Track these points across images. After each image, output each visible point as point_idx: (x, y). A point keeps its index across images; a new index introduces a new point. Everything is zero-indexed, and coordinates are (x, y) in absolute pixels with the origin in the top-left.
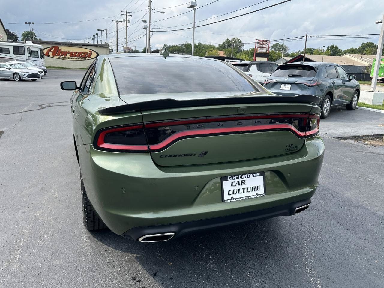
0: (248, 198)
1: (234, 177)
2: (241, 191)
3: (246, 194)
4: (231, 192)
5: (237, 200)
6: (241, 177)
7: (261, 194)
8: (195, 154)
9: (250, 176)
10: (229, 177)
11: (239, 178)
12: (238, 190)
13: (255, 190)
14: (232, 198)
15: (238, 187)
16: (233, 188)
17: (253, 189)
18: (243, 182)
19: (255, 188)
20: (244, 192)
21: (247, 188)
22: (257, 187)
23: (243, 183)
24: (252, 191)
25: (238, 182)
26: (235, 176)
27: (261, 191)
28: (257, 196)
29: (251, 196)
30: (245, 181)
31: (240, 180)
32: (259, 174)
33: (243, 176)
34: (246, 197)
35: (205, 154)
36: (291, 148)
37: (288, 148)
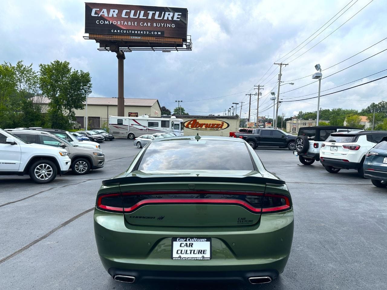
0: (194, 259)
1: (182, 239)
2: (189, 252)
3: (193, 255)
4: (179, 252)
5: (184, 259)
6: (189, 240)
7: (207, 258)
8: (154, 218)
9: (197, 240)
10: (178, 239)
11: (187, 240)
12: (186, 251)
13: (201, 253)
14: (180, 257)
15: (186, 248)
16: (181, 248)
17: (200, 252)
19: (202, 251)
20: (191, 253)
21: (194, 251)
22: (204, 251)
23: (191, 245)
24: (199, 253)
25: (186, 244)
27: (208, 255)
28: (202, 258)
29: (197, 258)
30: (192, 244)
31: (188, 243)
32: (206, 240)
33: (191, 239)
34: (192, 258)
35: (162, 218)
36: (244, 221)
37: (240, 221)
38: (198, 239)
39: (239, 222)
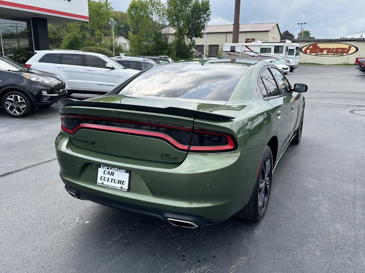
0: (113, 188)
1: (105, 167)
2: (110, 180)
3: (112, 184)
4: (103, 178)
5: (105, 186)
6: (111, 168)
7: (125, 189)
8: (88, 142)
9: (117, 170)
10: (102, 166)
11: (109, 169)
12: (107, 179)
13: (120, 184)
14: (103, 183)
15: (107, 176)
16: (104, 176)
17: (120, 182)
18: (112, 173)
20: (112, 182)
21: (115, 180)
22: (123, 181)
25: (109, 172)
27: (126, 187)
28: (120, 188)
29: (116, 187)
30: (114, 173)
32: (125, 171)
33: (112, 168)
34: (112, 186)
35: (93, 143)
36: (168, 158)
37: (164, 157)
38: (119, 169)
39: (163, 157)
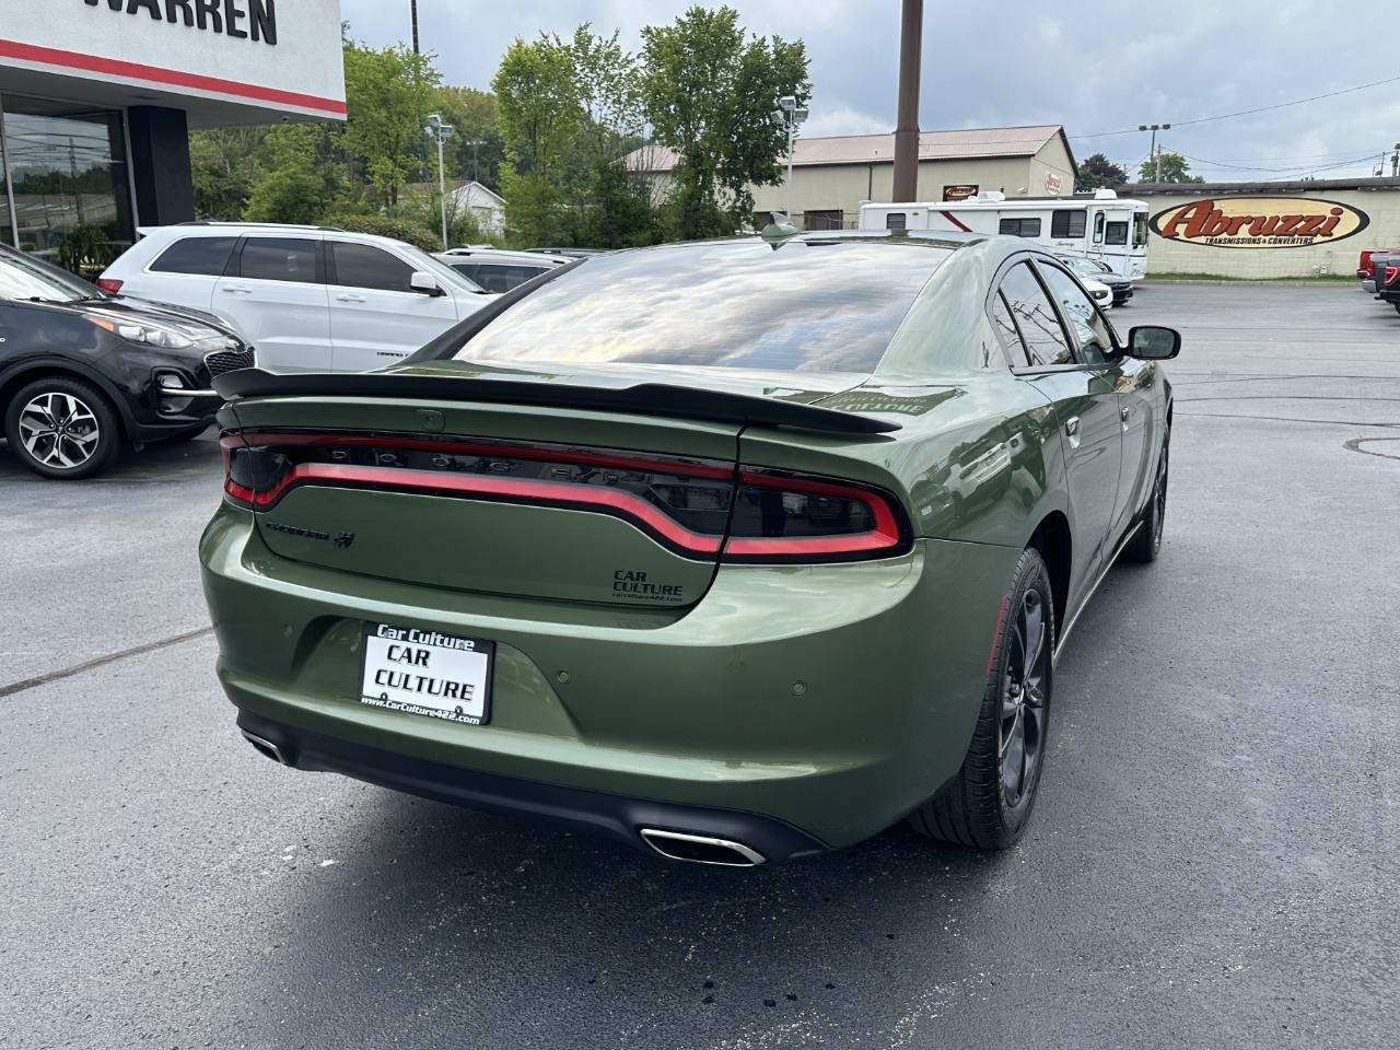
0: (425, 712)
1: (395, 631)
2: (414, 683)
3: (423, 699)
4: (384, 678)
5: (394, 706)
6: (416, 637)
7: (471, 717)
8: (327, 538)
9: (442, 641)
10: (381, 627)
11: (411, 637)
12: (403, 679)
13: (454, 695)
14: (384, 697)
15: (402, 668)
16: (390, 666)
17: (451, 689)
18: (423, 655)
19: (457, 688)
20: (419, 689)
21: (432, 681)
22: (465, 687)
23: (423, 658)
25: (409, 650)
26: (398, 629)
27: (475, 707)
28: (454, 715)
29: (436, 710)
30: (427, 654)
31: (415, 648)
32: (472, 644)
33: (422, 636)
34: (423, 708)
35: (347, 541)
36: (640, 588)
37: (625, 584)
38: (447, 639)
39: (620, 586)
